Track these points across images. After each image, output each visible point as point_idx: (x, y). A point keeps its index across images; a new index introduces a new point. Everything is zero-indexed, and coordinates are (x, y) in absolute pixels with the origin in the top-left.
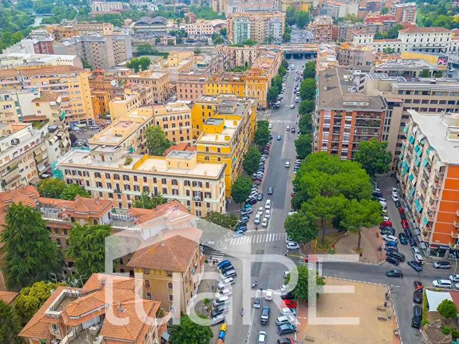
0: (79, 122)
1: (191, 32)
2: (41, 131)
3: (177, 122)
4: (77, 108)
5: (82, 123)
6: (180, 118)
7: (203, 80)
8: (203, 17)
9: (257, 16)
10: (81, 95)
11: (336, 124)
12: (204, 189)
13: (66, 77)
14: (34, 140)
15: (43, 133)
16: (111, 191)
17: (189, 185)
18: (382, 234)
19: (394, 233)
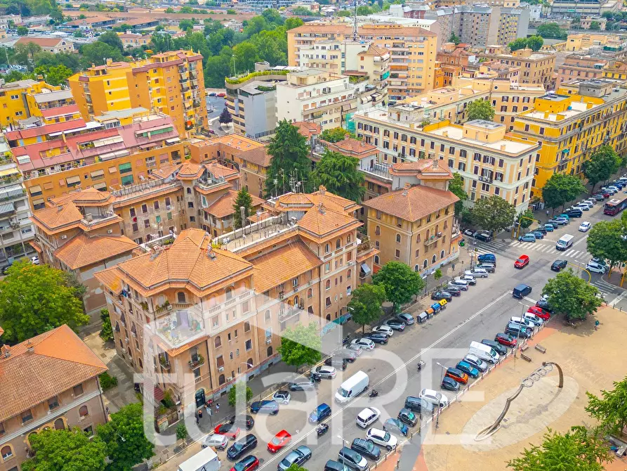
2: (356, 87)
3: (521, 105)
4: (415, 81)
6: (526, 100)
7: (600, 67)
10: (424, 65)
12: (497, 169)
13: (412, 41)
14: (346, 94)
15: (358, 90)
16: (396, 154)
17: (480, 160)
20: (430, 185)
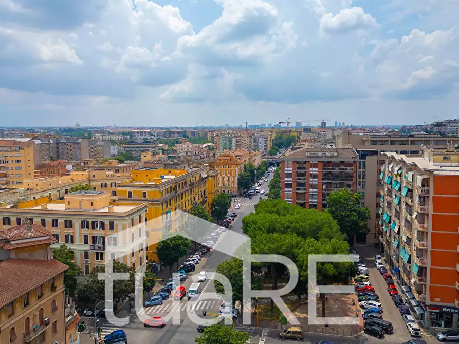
1: (181, 151)
10: (22, 171)
11: (299, 179)
12: (108, 233)
13: (7, 151)
17: (88, 227)
18: (360, 301)
19: (377, 299)
20: (24, 255)
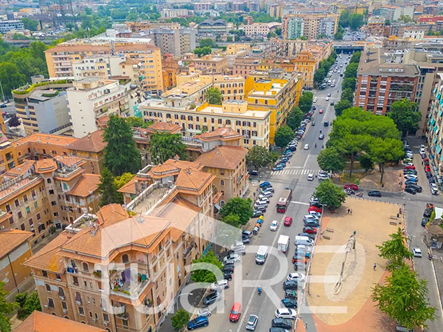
0: (151, 92)
1: (249, 32)
2: (125, 87)
3: (232, 89)
4: (151, 80)
5: (153, 93)
6: (235, 85)
7: (257, 63)
8: (261, 21)
9: (311, 17)
10: (154, 69)
11: (372, 89)
12: (252, 129)
13: (144, 53)
14: (120, 93)
15: (126, 89)
17: (240, 125)
18: (405, 174)
19: (416, 174)
20: (229, 144)
